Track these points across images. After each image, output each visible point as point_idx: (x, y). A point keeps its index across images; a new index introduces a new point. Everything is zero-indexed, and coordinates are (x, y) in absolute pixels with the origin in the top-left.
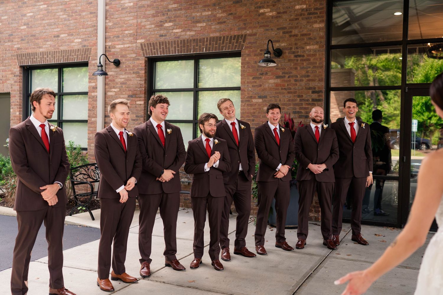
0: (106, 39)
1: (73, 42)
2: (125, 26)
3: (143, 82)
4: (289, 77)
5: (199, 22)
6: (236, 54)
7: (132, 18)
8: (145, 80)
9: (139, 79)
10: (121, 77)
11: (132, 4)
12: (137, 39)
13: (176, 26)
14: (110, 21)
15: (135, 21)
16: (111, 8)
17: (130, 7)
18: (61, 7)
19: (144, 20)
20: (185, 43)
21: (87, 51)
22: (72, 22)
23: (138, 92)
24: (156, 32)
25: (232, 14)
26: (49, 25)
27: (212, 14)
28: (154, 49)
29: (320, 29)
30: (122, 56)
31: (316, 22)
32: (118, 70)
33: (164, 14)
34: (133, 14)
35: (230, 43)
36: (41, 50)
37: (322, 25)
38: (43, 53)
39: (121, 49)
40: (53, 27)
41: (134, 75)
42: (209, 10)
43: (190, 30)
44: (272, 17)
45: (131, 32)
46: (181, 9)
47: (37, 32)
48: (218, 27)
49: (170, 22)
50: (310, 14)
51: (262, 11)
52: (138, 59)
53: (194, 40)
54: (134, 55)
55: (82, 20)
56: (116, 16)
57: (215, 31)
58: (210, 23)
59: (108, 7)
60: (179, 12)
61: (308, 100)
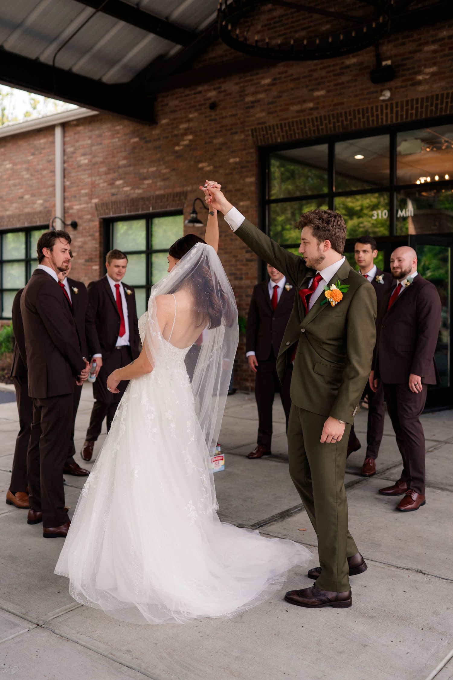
0: (64, 199)
1: (35, 203)
2: (81, 184)
3: (98, 246)
4: (225, 236)
5: (146, 178)
6: (178, 213)
7: (86, 176)
8: (100, 243)
9: (94, 242)
10: (80, 240)
11: (86, 161)
12: (91, 199)
13: (127, 184)
14: (68, 180)
15: (89, 180)
16: (69, 166)
17: (86, 165)
18: (25, 166)
19: (98, 178)
20: (134, 202)
21: (48, 212)
22: (34, 181)
23: (94, 257)
24: (109, 191)
25: (174, 170)
26: (15, 185)
27: (157, 170)
28: (107, 209)
29: (251, 182)
30: (80, 218)
31: (247, 176)
32: (75, 232)
33: (115, 172)
34: (87, 172)
35: (173, 200)
36: (8, 213)
37: (253, 179)
38: (9, 217)
39: (79, 211)
40: (18, 187)
41: (90, 238)
42: (154, 166)
43: (139, 188)
44: (209, 171)
45: (86, 191)
46: (130, 166)
47: (4, 193)
48: (162, 183)
49: (120, 179)
50: (242, 167)
51: (200, 165)
52: (93, 221)
53: (142, 199)
54: (89, 217)
55: (43, 180)
56: (73, 174)
57: (160, 189)
58: (155, 180)
59: (66, 165)
60: (128, 169)
61: (242, 261)
